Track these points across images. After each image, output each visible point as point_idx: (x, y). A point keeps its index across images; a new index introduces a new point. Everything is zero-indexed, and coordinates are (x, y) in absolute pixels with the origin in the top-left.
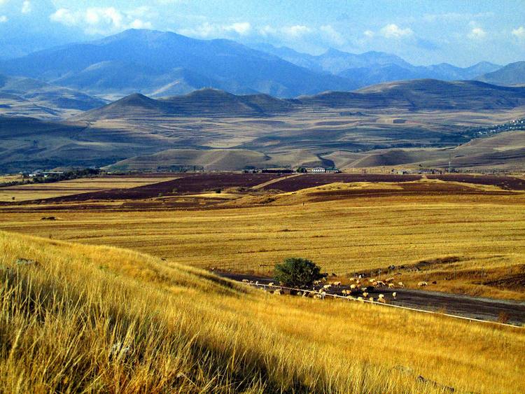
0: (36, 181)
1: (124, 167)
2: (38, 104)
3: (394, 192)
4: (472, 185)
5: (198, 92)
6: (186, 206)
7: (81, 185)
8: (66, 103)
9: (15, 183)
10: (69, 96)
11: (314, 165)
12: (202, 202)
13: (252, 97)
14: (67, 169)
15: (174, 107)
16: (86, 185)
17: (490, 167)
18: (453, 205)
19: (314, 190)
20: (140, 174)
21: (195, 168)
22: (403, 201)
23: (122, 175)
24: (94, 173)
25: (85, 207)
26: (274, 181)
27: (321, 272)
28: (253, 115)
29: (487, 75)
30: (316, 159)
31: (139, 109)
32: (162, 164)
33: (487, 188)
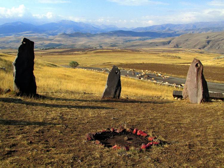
0: (42, 50)
1: (61, 47)
2: (44, 34)
3: (111, 52)
4: (126, 51)
5: (76, 33)
6: (70, 54)
7: (51, 51)
8: (50, 35)
9: (38, 50)
10: (51, 33)
11: (98, 47)
12: (74, 54)
13: (87, 34)
14: (49, 48)
15: (71, 35)
16: (52, 51)
17: (132, 48)
18: (121, 54)
19: (95, 51)
20: (63, 49)
21: (75, 47)
22: (112, 53)
23: (60, 49)
24: (54, 48)
25: (50, 55)
26: (89, 50)
27: (79, 64)
28: (87, 37)
29: (133, 30)
30: (99, 46)
31: (64, 36)
32: (69, 47)
33: (129, 51)
